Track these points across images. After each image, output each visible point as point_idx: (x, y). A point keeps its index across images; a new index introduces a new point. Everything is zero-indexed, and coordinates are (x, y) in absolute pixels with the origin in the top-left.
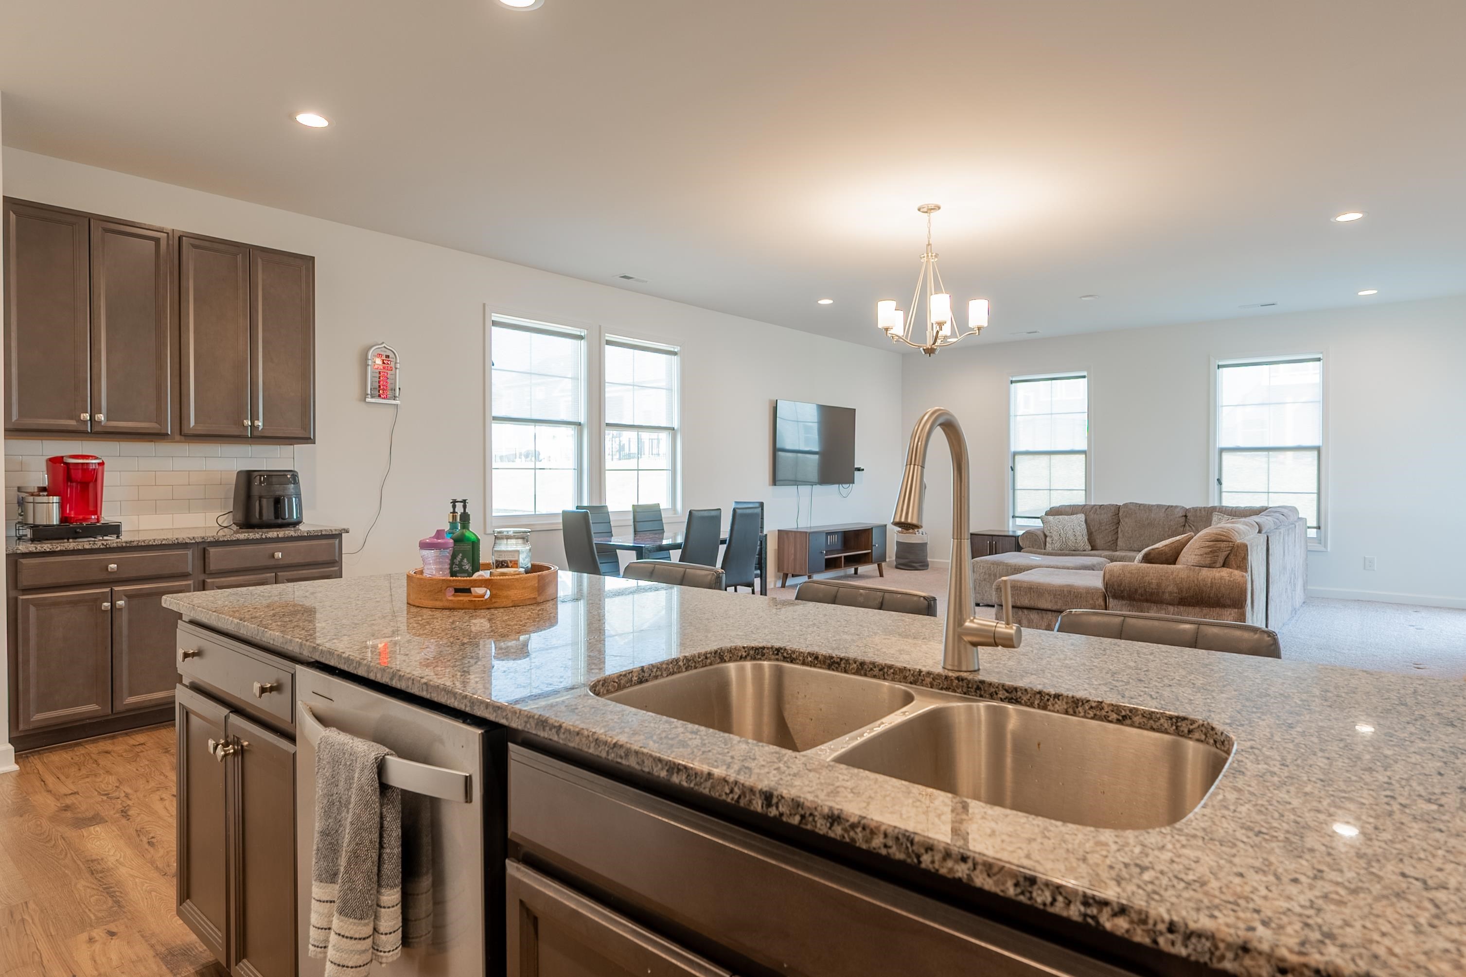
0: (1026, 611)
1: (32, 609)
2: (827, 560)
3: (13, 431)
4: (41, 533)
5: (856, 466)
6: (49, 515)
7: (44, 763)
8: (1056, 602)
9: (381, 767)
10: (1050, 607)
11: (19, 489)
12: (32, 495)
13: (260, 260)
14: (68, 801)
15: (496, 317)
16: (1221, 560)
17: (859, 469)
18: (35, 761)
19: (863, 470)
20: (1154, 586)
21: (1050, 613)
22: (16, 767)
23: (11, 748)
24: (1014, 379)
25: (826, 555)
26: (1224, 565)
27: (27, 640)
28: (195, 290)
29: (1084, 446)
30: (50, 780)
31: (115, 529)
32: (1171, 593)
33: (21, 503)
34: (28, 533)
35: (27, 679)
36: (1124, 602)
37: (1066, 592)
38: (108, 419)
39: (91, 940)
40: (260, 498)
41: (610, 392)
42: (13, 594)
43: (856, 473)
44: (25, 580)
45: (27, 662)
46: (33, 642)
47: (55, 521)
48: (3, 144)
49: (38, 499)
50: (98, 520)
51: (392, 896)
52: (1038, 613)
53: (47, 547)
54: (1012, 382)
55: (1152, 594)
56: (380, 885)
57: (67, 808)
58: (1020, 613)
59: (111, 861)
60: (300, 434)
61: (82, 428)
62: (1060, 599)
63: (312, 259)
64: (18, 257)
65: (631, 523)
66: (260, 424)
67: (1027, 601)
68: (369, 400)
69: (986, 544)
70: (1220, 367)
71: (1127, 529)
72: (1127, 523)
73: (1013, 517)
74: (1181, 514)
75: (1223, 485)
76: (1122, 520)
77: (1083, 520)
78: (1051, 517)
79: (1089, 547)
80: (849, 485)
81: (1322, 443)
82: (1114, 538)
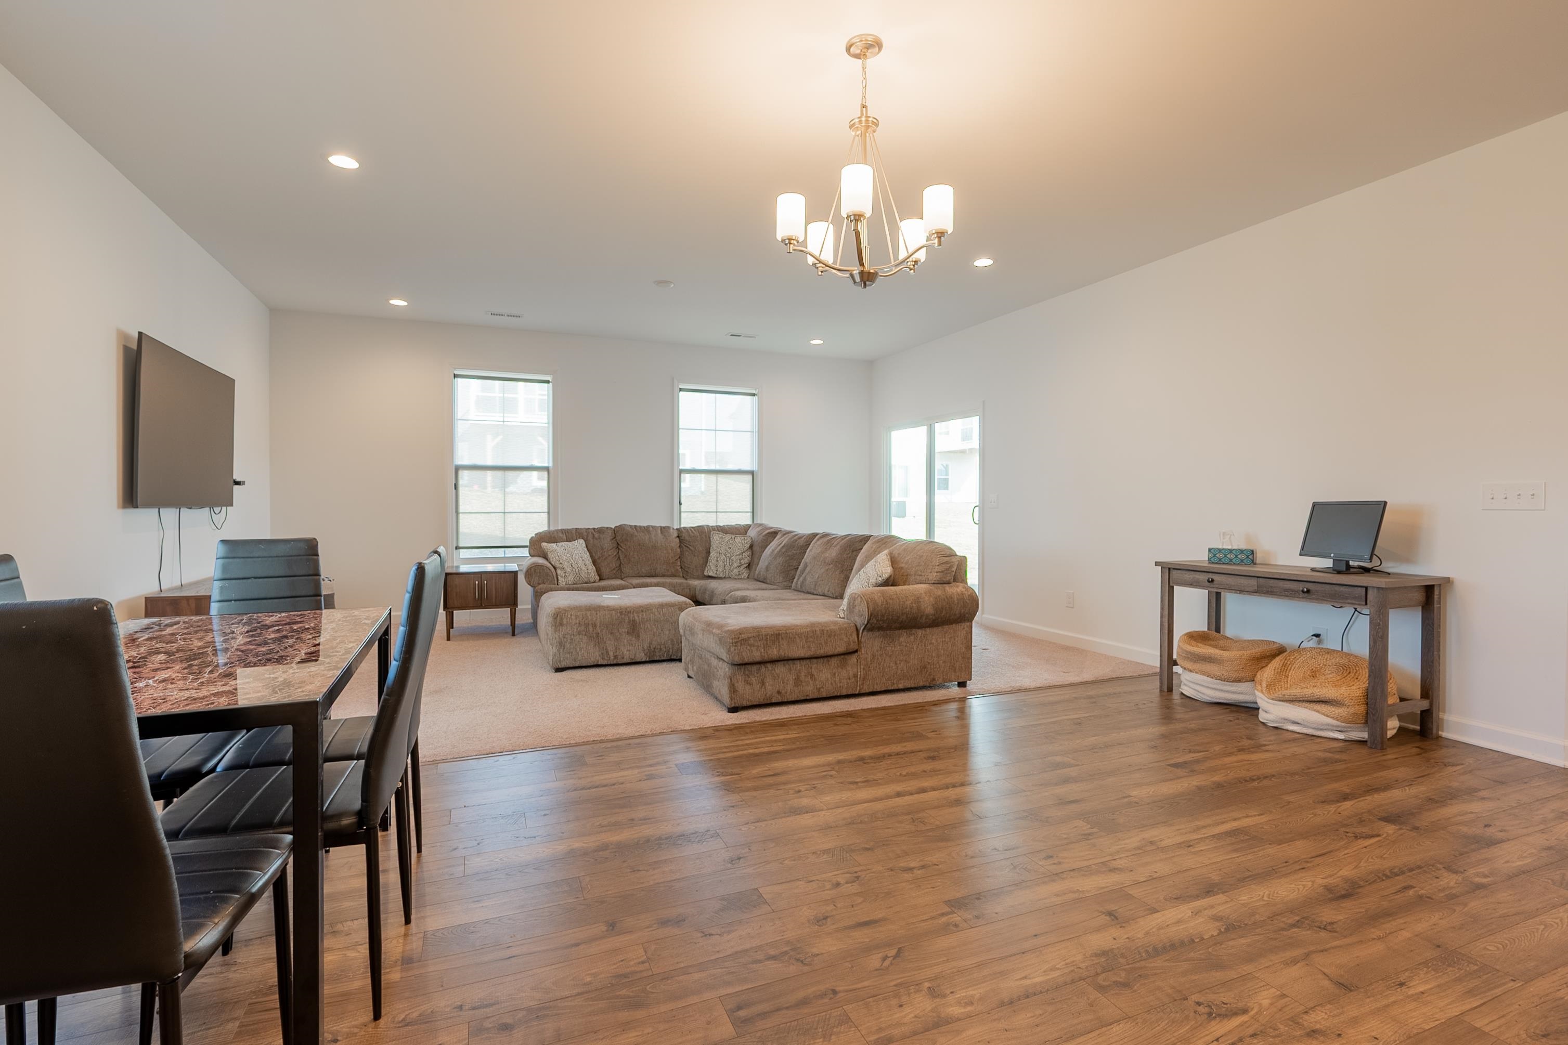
8: (809, 647)
21: (798, 661)
37: (818, 632)
52: (784, 665)
58: (763, 669)
62: (813, 642)
67: (775, 652)
69: (472, 586)
70: (681, 390)
71: (632, 553)
72: (629, 547)
73: (457, 548)
74: (676, 535)
75: (682, 506)
76: (622, 545)
77: (585, 546)
78: (554, 545)
79: (598, 578)
80: (220, 508)
81: (755, 468)
82: (618, 565)
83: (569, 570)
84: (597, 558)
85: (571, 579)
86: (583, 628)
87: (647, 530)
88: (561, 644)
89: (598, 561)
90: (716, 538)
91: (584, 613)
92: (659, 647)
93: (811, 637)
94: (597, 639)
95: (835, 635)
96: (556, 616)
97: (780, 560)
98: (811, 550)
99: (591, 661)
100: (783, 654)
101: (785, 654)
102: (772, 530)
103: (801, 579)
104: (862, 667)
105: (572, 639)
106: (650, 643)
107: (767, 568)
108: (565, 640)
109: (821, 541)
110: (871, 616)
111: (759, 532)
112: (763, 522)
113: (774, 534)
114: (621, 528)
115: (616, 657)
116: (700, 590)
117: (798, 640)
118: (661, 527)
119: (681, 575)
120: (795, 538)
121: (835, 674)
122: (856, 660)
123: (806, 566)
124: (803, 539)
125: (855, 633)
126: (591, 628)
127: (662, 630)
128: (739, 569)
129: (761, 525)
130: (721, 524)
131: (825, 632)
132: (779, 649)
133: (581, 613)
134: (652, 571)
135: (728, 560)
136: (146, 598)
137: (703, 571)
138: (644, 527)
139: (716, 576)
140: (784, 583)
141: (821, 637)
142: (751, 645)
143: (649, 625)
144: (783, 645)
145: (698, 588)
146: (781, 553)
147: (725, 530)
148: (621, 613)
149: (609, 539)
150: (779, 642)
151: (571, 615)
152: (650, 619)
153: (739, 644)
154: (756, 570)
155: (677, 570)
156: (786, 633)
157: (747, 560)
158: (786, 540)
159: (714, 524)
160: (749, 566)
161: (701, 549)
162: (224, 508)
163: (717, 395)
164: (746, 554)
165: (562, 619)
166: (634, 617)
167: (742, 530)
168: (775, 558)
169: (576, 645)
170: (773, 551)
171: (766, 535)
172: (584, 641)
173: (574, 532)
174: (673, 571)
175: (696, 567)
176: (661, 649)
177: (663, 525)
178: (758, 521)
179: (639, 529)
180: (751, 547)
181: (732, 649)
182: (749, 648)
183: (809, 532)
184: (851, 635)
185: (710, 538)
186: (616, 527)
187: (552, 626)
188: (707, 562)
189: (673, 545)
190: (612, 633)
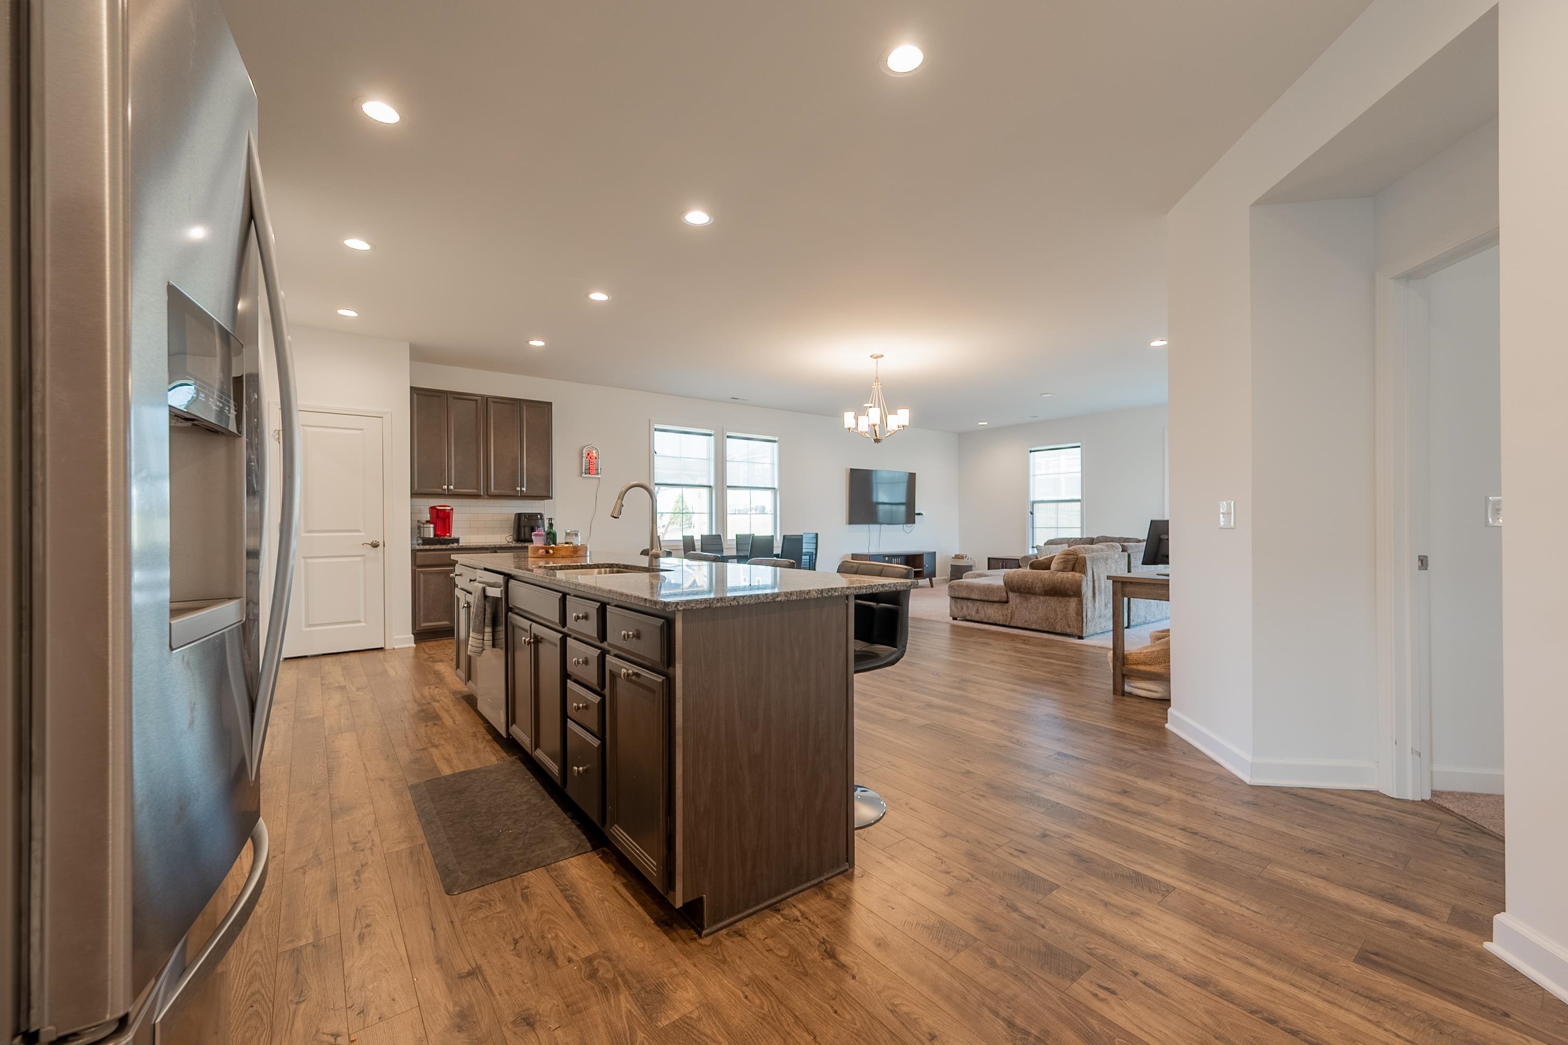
0: (965, 601)
1: (421, 575)
3: (414, 494)
4: (426, 541)
6: (430, 534)
7: (426, 645)
9: (484, 590)
10: (977, 598)
11: (418, 521)
12: (423, 524)
13: (524, 406)
14: (432, 656)
15: (656, 426)
16: (1070, 566)
18: (423, 645)
20: (1030, 583)
22: (415, 645)
23: (412, 636)
24: (1033, 449)
26: (1073, 570)
27: (419, 589)
28: (494, 423)
30: (427, 650)
31: (457, 541)
32: (1039, 587)
33: (419, 528)
34: (420, 541)
35: (419, 607)
36: (1017, 594)
38: (454, 488)
39: (430, 688)
40: (524, 527)
41: (729, 466)
42: (414, 568)
43: (916, 517)
44: (419, 562)
45: (419, 599)
46: (422, 591)
47: (432, 536)
48: (410, 360)
49: (425, 526)
50: (450, 536)
51: (488, 630)
53: (427, 547)
54: (1031, 451)
55: (1029, 588)
56: (484, 626)
57: (431, 657)
59: (443, 671)
60: (544, 494)
61: (444, 493)
63: (551, 403)
64: (417, 414)
65: (735, 546)
66: (524, 489)
68: (584, 475)
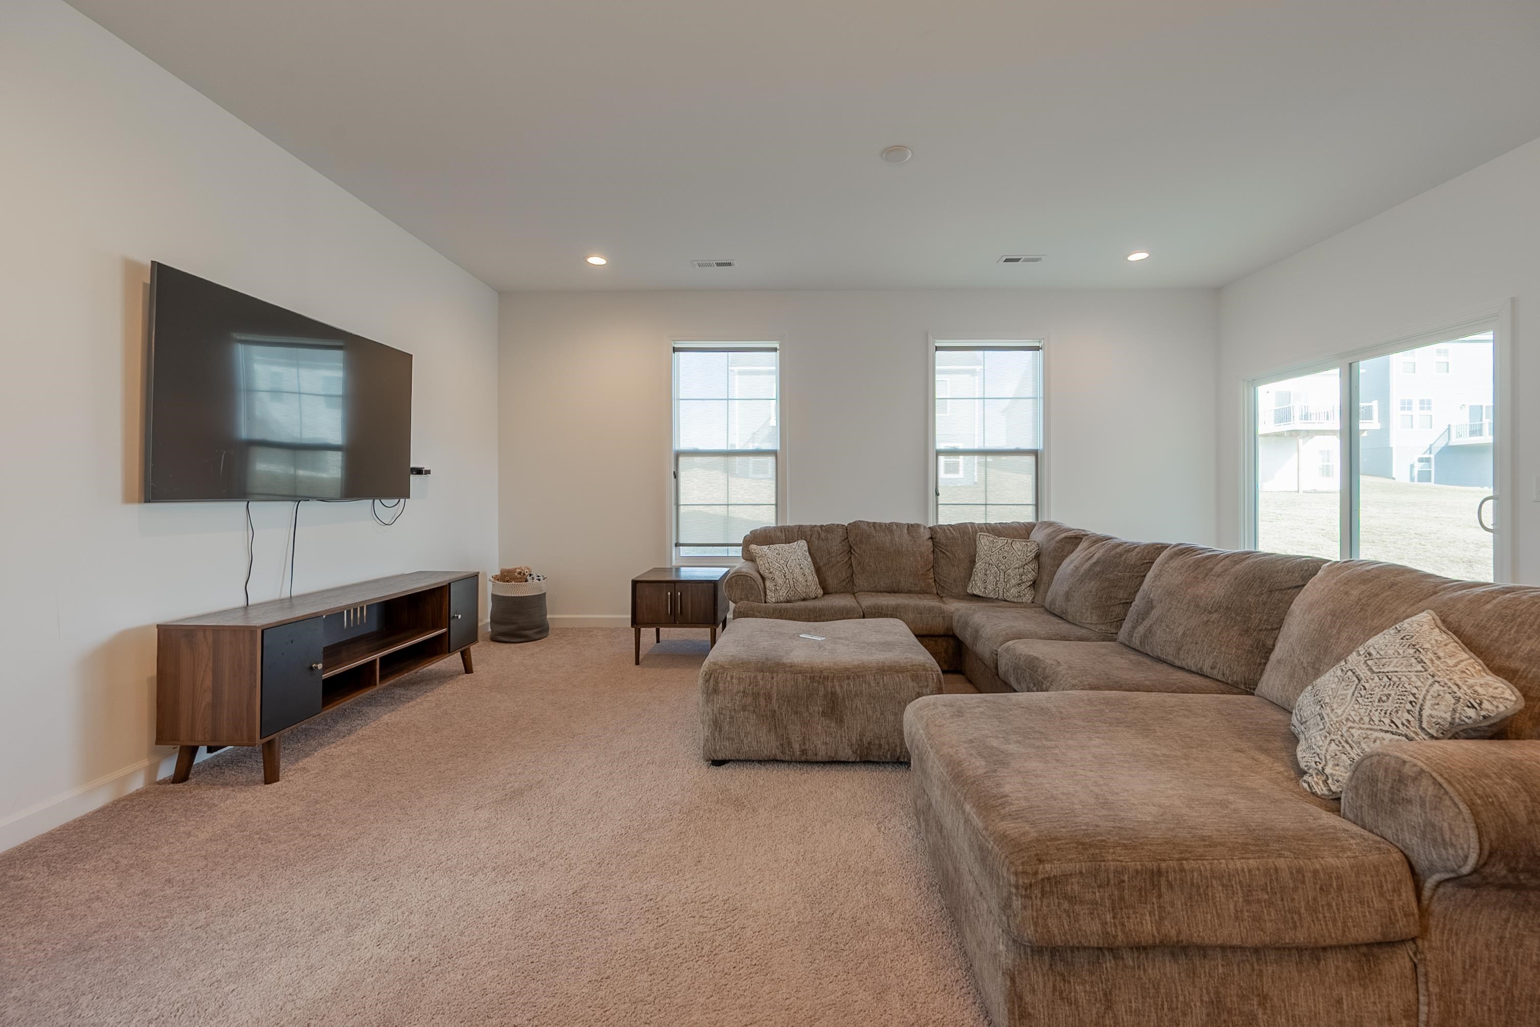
2: (326, 682)
5: (412, 466)
17: (419, 471)
19: (428, 472)
21: (1221, 955)
25: (325, 669)
29: (774, 445)
43: (413, 477)
52: (1177, 962)
54: (677, 349)
58: (1111, 966)
67: (1148, 922)
69: (664, 597)
70: (937, 349)
71: (867, 561)
72: (865, 552)
73: (677, 545)
74: (928, 535)
75: (939, 497)
76: (855, 548)
77: (806, 548)
78: (765, 548)
79: (822, 592)
80: (397, 500)
81: (1040, 446)
82: (849, 575)
83: (780, 582)
84: (821, 564)
85: (783, 594)
86: (749, 700)
87: (889, 528)
88: (716, 724)
89: (824, 569)
90: (984, 542)
91: (753, 675)
92: (877, 742)
93: (1264, 889)
94: (773, 720)
95: (1340, 888)
96: (708, 676)
97: (1092, 585)
98: (1157, 577)
99: (765, 753)
100: (1173, 933)
101: (1179, 933)
102: (1070, 534)
103: (1141, 629)
104: (1434, 989)
105: (732, 717)
106: (862, 735)
107: (1068, 596)
108: (722, 716)
109: (1175, 563)
110: (1491, 855)
111: (1049, 535)
112: (1053, 519)
113: (1075, 539)
114: (855, 525)
115: (804, 752)
116: (958, 622)
117: (1220, 895)
118: (908, 524)
119: (935, 592)
120: (1118, 550)
121: (1339, 1002)
122: (1409, 965)
123: (1150, 606)
124: (1134, 553)
125: (1410, 884)
126: (762, 701)
127: (882, 714)
128: (1018, 589)
129: (1051, 524)
130: (992, 520)
131: (1309, 875)
132: (1162, 919)
133: (749, 674)
134: (894, 585)
135: (1002, 574)
136: (158, 626)
137: (966, 587)
138: (885, 524)
139: (984, 595)
140: (1100, 627)
141: (1295, 889)
142: (1072, 899)
143: (859, 703)
144: (1173, 905)
145: (956, 618)
146: (1090, 574)
147: (998, 531)
148: (812, 679)
149: (838, 541)
150: (1160, 896)
151: (732, 678)
152: (861, 693)
153: (1037, 892)
154: (1046, 592)
155: (929, 584)
156: (1182, 870)
157: (1031, 576)
158: (1099, 553)
159: (983, 521)
160: (1034, 584)
161: (962, 556)
162: (402, 500)
163: (986, 352)
164: (1029, 567)
165: (717, 682)
166: (833, 687)
167: (1023, 532)
168: (1082, 580)
169: (739, 727)
170: (1077, 568)
171: (1061, 540)
172: (752, 722)
173: (796, 531)
174: (923, 585)
175: (955, 581)
176: (880, 745)
177: (912, 522)
178: (1044, 518)
179: (878, 528)
180: (1037, 557)
181: (1017, 903)
182: (1066, 905)
183: (1148, 542)
184: (1396, 891)
185: (975, 541)
186: (849, 524)
187: (703, 692)
188: (971, 575)
189: (923, 549)
190: (796, 713)
